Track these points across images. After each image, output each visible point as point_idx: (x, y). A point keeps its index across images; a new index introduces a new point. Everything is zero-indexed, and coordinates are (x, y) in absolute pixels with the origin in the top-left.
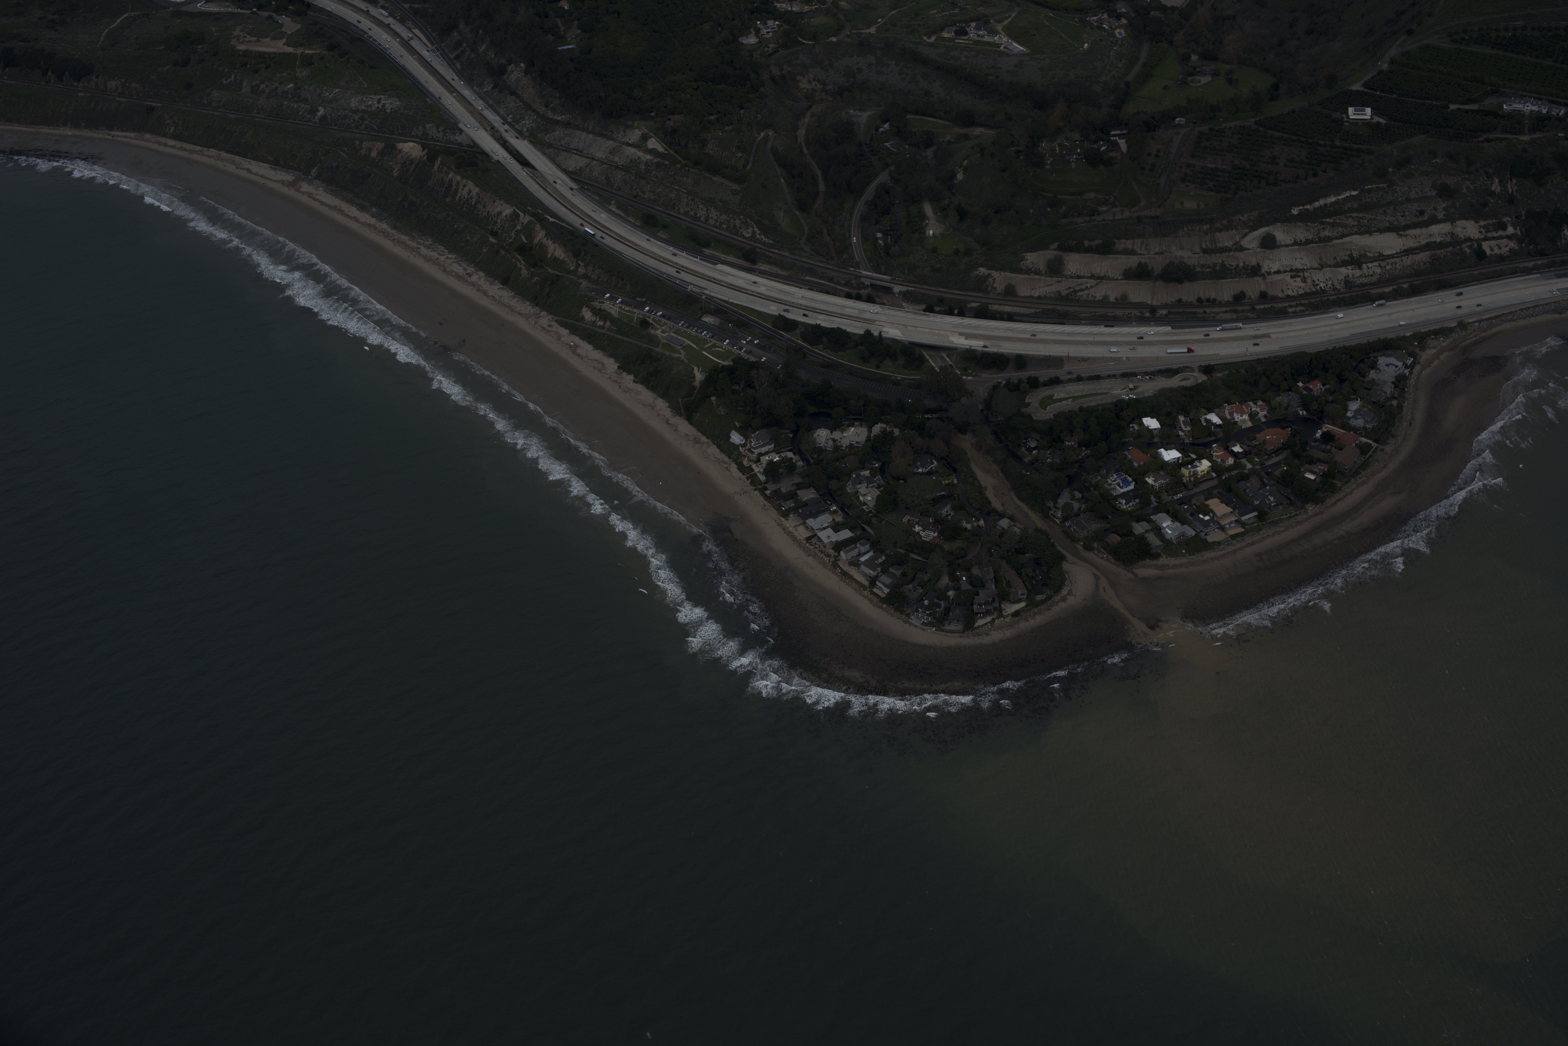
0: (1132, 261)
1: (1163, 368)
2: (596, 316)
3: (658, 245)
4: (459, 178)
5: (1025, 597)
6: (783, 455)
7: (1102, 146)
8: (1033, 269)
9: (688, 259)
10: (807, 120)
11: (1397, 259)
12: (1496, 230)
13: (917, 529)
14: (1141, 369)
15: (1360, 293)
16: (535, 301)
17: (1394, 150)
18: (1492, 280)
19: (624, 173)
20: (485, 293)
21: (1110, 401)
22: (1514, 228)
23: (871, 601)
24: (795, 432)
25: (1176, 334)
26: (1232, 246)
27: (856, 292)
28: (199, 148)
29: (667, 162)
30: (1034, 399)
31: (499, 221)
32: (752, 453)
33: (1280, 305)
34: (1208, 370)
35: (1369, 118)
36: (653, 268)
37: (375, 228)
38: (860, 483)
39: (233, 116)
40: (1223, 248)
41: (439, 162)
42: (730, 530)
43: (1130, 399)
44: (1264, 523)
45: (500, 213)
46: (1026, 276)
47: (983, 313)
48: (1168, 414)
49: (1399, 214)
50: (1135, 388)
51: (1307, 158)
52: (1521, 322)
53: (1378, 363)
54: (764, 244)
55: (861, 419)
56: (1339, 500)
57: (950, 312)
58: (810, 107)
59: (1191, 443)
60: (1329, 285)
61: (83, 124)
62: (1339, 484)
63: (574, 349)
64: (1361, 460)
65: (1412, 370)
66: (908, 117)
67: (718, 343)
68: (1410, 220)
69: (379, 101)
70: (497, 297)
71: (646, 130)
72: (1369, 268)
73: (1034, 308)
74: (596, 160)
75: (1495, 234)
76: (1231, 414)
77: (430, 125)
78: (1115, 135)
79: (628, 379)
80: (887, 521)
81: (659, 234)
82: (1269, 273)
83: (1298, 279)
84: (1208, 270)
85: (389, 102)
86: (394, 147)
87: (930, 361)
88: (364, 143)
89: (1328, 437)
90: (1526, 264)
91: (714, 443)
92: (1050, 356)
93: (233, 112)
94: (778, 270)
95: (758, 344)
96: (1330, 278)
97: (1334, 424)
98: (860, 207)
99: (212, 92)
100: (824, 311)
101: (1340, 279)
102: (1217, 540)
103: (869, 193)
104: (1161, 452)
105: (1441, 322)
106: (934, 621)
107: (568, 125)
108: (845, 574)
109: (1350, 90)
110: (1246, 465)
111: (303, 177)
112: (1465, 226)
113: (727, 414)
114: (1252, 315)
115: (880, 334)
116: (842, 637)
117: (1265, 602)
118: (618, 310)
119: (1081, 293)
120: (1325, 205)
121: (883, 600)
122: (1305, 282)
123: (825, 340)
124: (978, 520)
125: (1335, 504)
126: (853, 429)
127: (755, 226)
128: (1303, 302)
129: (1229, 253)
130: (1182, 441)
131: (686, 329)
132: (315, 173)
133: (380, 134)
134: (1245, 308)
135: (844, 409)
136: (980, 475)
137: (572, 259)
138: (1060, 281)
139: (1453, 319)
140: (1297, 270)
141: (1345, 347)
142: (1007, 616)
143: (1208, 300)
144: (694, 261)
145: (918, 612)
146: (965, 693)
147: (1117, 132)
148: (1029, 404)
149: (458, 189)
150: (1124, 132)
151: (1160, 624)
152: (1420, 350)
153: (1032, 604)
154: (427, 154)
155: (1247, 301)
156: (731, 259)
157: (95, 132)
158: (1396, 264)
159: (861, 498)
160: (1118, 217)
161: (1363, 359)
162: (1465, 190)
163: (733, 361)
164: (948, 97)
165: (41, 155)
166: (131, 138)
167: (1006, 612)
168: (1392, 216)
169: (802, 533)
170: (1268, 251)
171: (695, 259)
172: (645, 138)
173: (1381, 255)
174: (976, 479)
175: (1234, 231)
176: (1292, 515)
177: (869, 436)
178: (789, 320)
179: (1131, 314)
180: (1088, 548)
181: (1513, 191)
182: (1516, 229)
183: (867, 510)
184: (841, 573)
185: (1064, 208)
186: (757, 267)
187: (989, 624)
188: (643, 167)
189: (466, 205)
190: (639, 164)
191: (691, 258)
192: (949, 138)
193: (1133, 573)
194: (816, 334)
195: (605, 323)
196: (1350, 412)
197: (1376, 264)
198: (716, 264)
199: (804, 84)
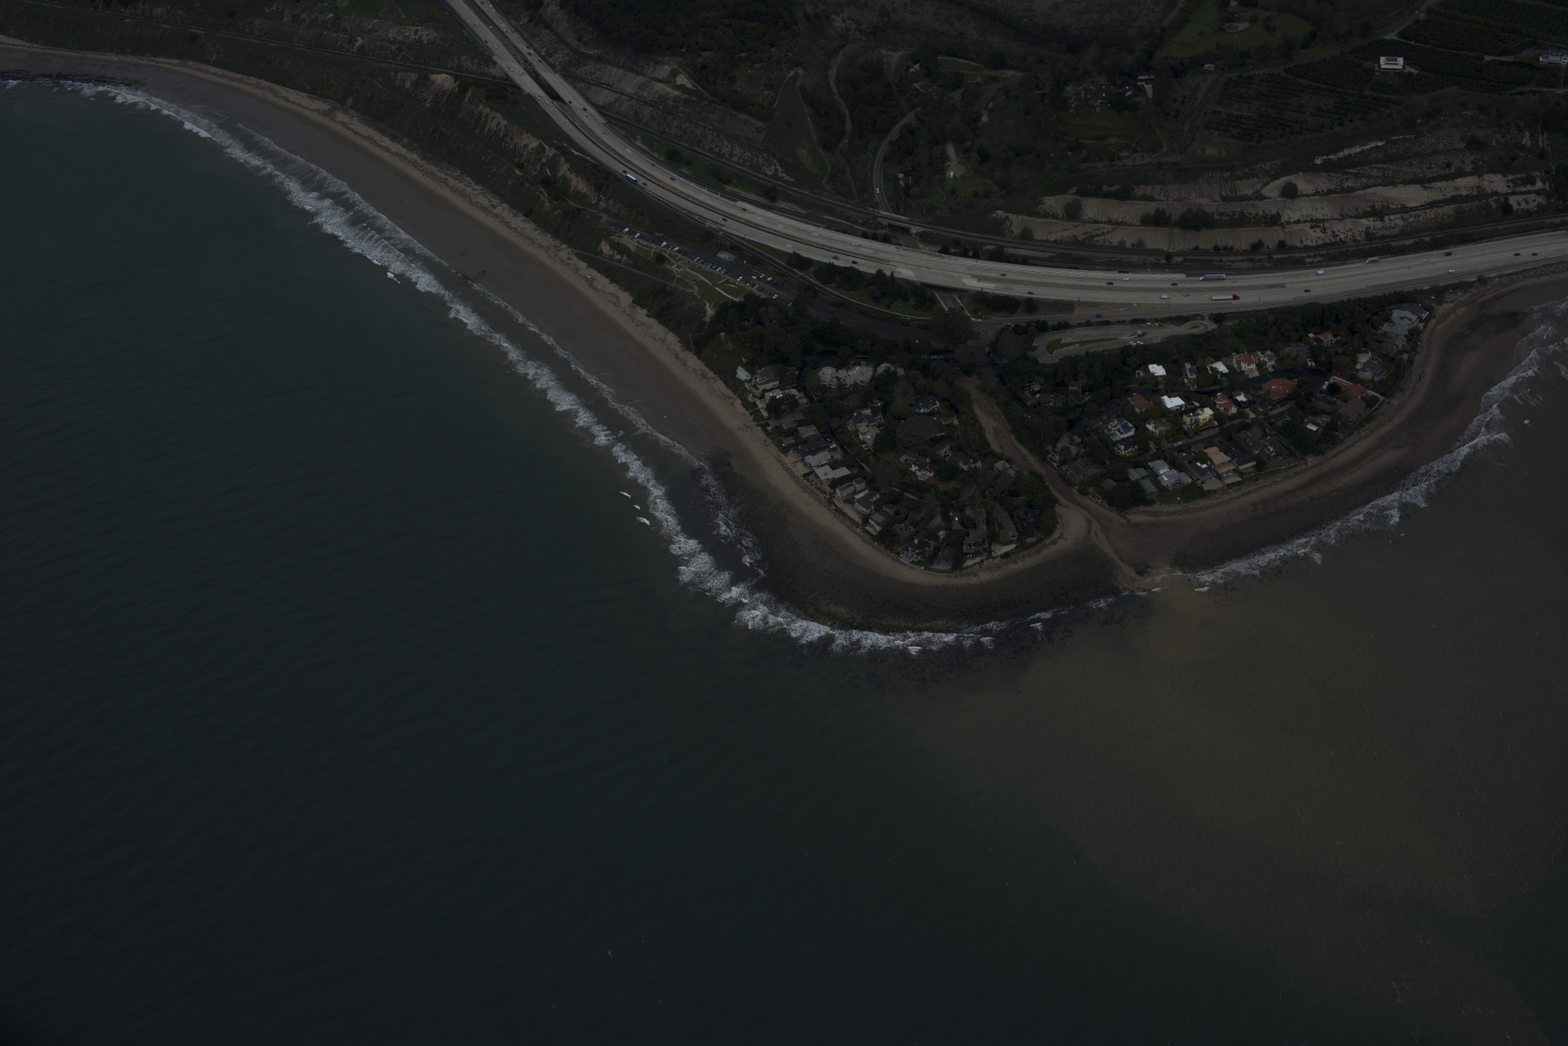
0: (1150, 208)
1: (1173, 315)
2: (614, 250)
3: (680, 181)
4: (488, 110)
5: (1015, 538)
6: (786, 391)
7: (1128, 91)
8: (1051, 213)
9: (709, 195)
10: (839, 59)
11: (1420, 211)
12: (1524, 185)
13: (914, 468)
14: (1151, 316)
15: (1380, 245)
16: (556, 233)
17: (1424, 101)
18: (1517, 235)
19: (652, 109)
20: (508, 225)
21: (1117, 347)
22: (1543, 183)
23: (863, 538)
24: (801, 369)
25: (1190, 282)
26: (1253, 194)
27: (873, 232)
28: (239, 76)
29: (694, 99)
30: (1041, 343)
31: (525, 154)
32: (757, 389)
33: (1298, 255)
34: (1218, 318)
35: (1401, 67)
36: (673, 204)
37: (406, 158)
38: (861, 422)
39: (273, 45)
40: (1243, 196)
41: (469, 94)
42: (730, 465)
43: (1138, 345)
44: (1262, 473)
45: (526, 146)
46: (1043, 220)
47: (998, 256)
48: (1175, 362)
49: (1425, 166)
50: (1144, 334)
51: (1334, 107)
52: (1544, 279)
53: (1392, 316)
54: (786, 182)
55: (868, 358)
56: (1340, 452)
57: (965, 255)
58: (843, 46)
59: (1195, 391)
60: (1349, 237)
61: (129, 50)
62: (1341, 436)
63: (590, 282)
64: (1366, 413)
65: (1426, 324)
66: (939, 58)
67: (732, 280)
68: (1436, 173)
69: (416, 32)
70: (519, 229)
71: (676, 66)
72: (1391, 220)
73: (1049, 252)
74: (625, 95)
75: (1523, 189)
76: (1239, 363)
77: (465, 57)
78: (1142, 81)
79: (641, 313)
80: (884, 460)
81: (681, 170)
82: (1289, 223)
83: (1318, 230)
84: (1227, 218)
85: (426, 33)
86: (428, 79)
87: (941, 302)
88: (399, 74)
89: (1334, 389)
90: (1553, 220)
91: (721, 379)
92: (1061, 300)
93: (274, 41)
94: (797, 208)
95: (771, 281)
96: (1350, 229)
97: (1342, 376)
98: (884, 147)
99: (255, 21)
100: (839, 250)
101: (1361, 230)
102: (1213, 489)
103: (894, 134)
104: (1163, 399)
105: (1460, 276)
106: (923, 560)
107: (600, 59)
108: (839, 512)
109: (1384, 40)
110: (1249, 414)
111: (339, 106)
112: (1492, 180)
113: (735, 350)
114: (1269, 265)
115: (892, 274)
116: (831, 573)
117: (1256, 552)
118: (636, 244)
119: (1098, 238)
120: (1350, 155)
121: (875, 538)
122: (1325, 232)
123: (838, 279)
124: (975, 462)
125: (1336, 456)
126: (858, 368)
127: (777, 164)
128: (1321, 253)
129: (1249, 201)
130: (1187, 389)
131: (701, 265)
132: (351, 102)
133: (416, 65)
134: (1262, 257)
135: (851, 348)
136: (982, 417)
137: (594, 193)
138: (1077, 226)
139: (1473, 274)
140: (1317, 221)
141: (1359, 299)
142: (997, 557)
143: (1225, 249)
144: (714, 197)
145: (907, 550)
146: (948, 631)
147: (1144, 77)
148: (1036, 348)
149: (487, 121)
150: (1152, 77)
151: (1148, 570)
152: (1437, 304)
153: (1022, 546)
154: (458, 86)
155: (1264, 250)
156: (751, 196)
157: (140, 58)
158: (1419, 216)
159: (861, 437)
160: (1138, 162)
161: (1377, 312)
162: (1494, 144)
163: (744, 297)
164: (981, 39)
165: (86, 80)
166: (174, 65)
167: (995, 554)
168: (1417, 167)
169: (800, 469)
170: (1288, 201)
171: (715, 196)
172: (674, 74)
173: (1404, 207)
174: (977, 421)
175: (1255, 180)
176: (1291, 465)
177: (874, 376)
178: (803, 258)
179: (1146, 260)
180: (1083, 492)
181: (1544, 145)
182: (1545, 184)
183: (866, 449)
184: (835, 510)
185: (1085, 152)
186: (777, 205)
187: (978, 565)
188: (671, 103)
189: (494, 138)
190: (667, 100)
191: (712, 194)
192: (978, 80)
193: (1126, 518)
194: (829, 273)
195: (622, 257)
196: (1359, 364)
197: (1399, 216)
198: (737, 201)
199: (838, 23)
